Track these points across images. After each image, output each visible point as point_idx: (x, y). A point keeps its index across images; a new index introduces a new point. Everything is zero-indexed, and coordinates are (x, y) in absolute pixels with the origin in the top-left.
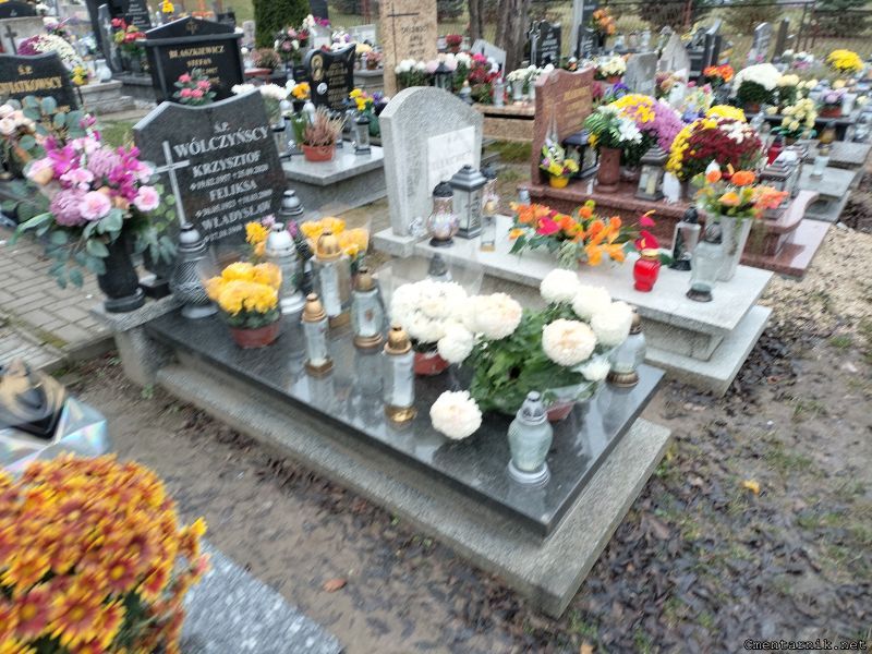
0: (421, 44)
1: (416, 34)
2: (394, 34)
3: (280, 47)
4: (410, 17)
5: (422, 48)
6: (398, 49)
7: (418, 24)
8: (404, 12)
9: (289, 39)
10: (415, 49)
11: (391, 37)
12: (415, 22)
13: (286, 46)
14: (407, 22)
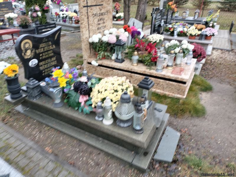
0: (104, 23)
1: (101, 17)
2: (88, 18)
3: (31, 15)
4: (98, 7)
5: (105, 25)
6: (91, 27)
7: (103, 11)
8: (94, 4)
9: (36, 11)
10: (100, 26)
11: (86, 20)
12: (101, 10)
13: (35, 15)
14: (96, 10)
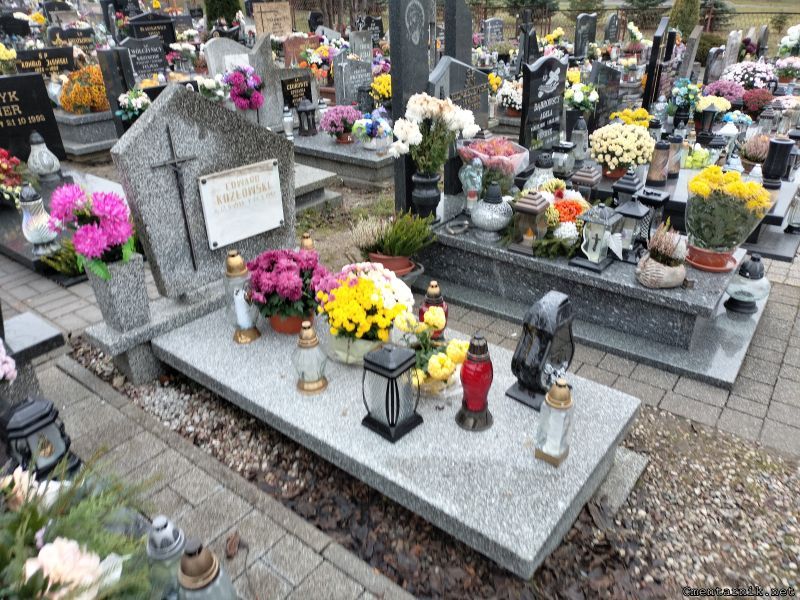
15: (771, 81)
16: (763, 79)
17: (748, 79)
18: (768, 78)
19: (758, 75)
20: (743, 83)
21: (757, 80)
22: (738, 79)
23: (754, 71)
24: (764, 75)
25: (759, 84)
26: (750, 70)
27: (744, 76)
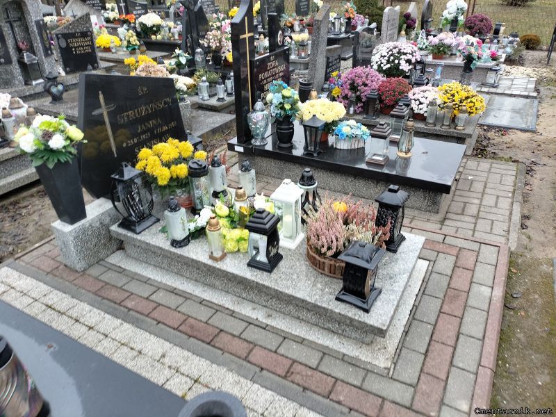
15: (418, 62)
16: (409, 61)
17: (393, 61)
18: (413, 61)
19: (403, 57)
20: (389, 66)
21: (403, 63)
22: (384, 61)
23: (399, 53)
24: (409, 57)
25: (405, 67)
26: (395, 51)
27: (389, 58)
